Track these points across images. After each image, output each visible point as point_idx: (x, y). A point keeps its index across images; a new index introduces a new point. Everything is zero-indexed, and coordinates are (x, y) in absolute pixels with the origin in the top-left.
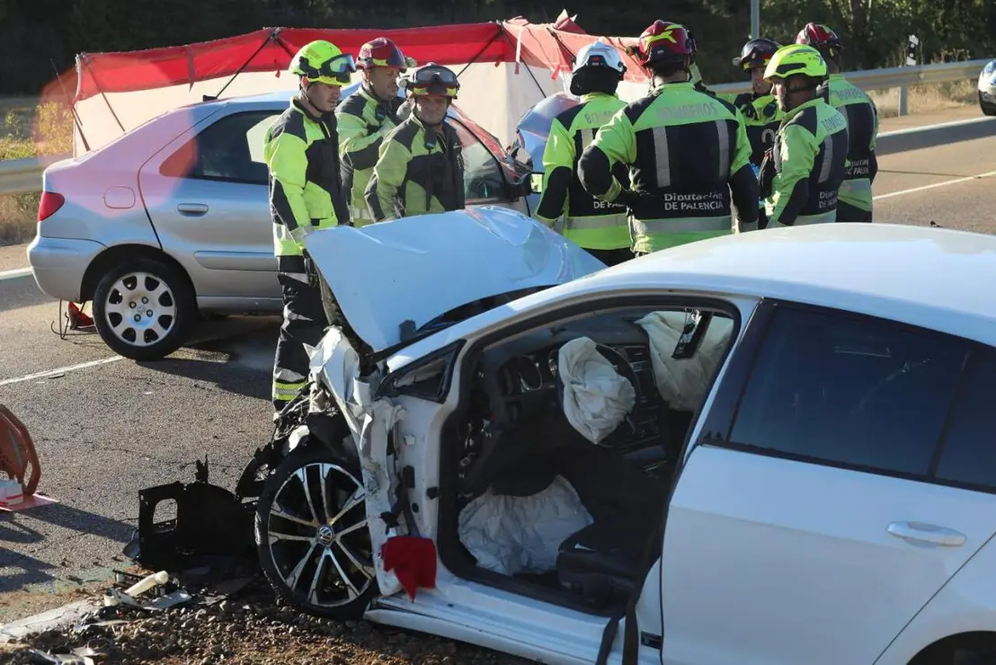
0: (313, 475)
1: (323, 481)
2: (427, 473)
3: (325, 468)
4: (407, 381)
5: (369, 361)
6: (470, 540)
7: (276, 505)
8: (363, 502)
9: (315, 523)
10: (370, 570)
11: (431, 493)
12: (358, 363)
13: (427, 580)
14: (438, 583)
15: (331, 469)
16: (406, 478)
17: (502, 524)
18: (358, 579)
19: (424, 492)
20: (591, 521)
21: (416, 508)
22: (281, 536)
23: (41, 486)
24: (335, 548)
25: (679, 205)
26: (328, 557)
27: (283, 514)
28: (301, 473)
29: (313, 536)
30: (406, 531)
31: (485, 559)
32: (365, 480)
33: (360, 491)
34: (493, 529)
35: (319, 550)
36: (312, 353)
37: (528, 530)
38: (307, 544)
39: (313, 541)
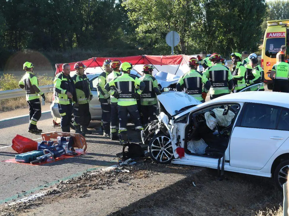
0: (160, 138)
1: (162, 139)
2: (182, 136)
3: (163, 137)
4: (179, 120)
5: (170, 117)
6: (189, 148)
7: (152, 144)
8: (171, 142)
9: (161, 147)
10: (173, 154)
11: (183, 140)
12: (168, 118)
13: (183, 155)
14: (185, 156)
15: (164, 137)
16: (179, 137)
17: (193, 146)
18: (170, 156)
19: (182, 139)
20: (207, 146)
21: (180, 143)
22: (154, 150)
23: (86, 150)
24: (165, 151)
25: (215, 85)
26: (164, 153)
27: (154, 146)
28: (158, 138)
29: (160, 149)
30: (179, 147)
31: (192, 152)
32: (171, 138)
33: (170, 140)
34: (192, 147)
35: (162, 152)
36: (158, 117)
37: (197, 148)
38: (159, 151)
39: (160, 150)
